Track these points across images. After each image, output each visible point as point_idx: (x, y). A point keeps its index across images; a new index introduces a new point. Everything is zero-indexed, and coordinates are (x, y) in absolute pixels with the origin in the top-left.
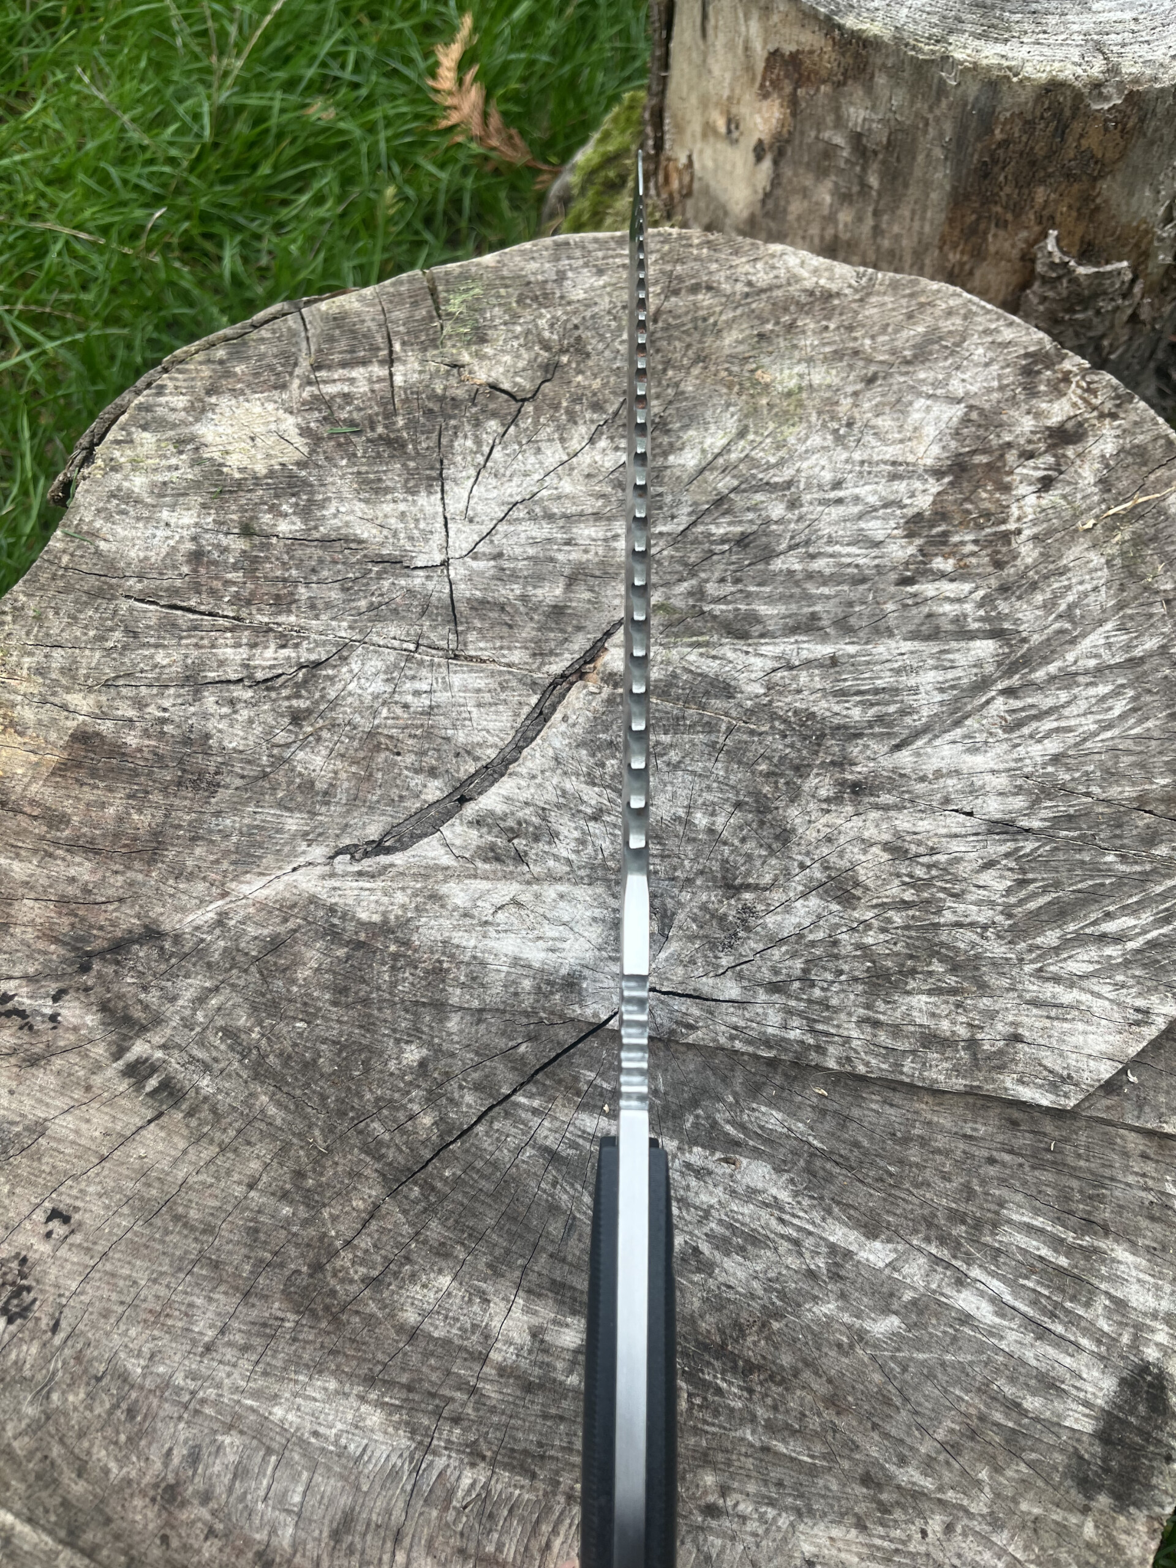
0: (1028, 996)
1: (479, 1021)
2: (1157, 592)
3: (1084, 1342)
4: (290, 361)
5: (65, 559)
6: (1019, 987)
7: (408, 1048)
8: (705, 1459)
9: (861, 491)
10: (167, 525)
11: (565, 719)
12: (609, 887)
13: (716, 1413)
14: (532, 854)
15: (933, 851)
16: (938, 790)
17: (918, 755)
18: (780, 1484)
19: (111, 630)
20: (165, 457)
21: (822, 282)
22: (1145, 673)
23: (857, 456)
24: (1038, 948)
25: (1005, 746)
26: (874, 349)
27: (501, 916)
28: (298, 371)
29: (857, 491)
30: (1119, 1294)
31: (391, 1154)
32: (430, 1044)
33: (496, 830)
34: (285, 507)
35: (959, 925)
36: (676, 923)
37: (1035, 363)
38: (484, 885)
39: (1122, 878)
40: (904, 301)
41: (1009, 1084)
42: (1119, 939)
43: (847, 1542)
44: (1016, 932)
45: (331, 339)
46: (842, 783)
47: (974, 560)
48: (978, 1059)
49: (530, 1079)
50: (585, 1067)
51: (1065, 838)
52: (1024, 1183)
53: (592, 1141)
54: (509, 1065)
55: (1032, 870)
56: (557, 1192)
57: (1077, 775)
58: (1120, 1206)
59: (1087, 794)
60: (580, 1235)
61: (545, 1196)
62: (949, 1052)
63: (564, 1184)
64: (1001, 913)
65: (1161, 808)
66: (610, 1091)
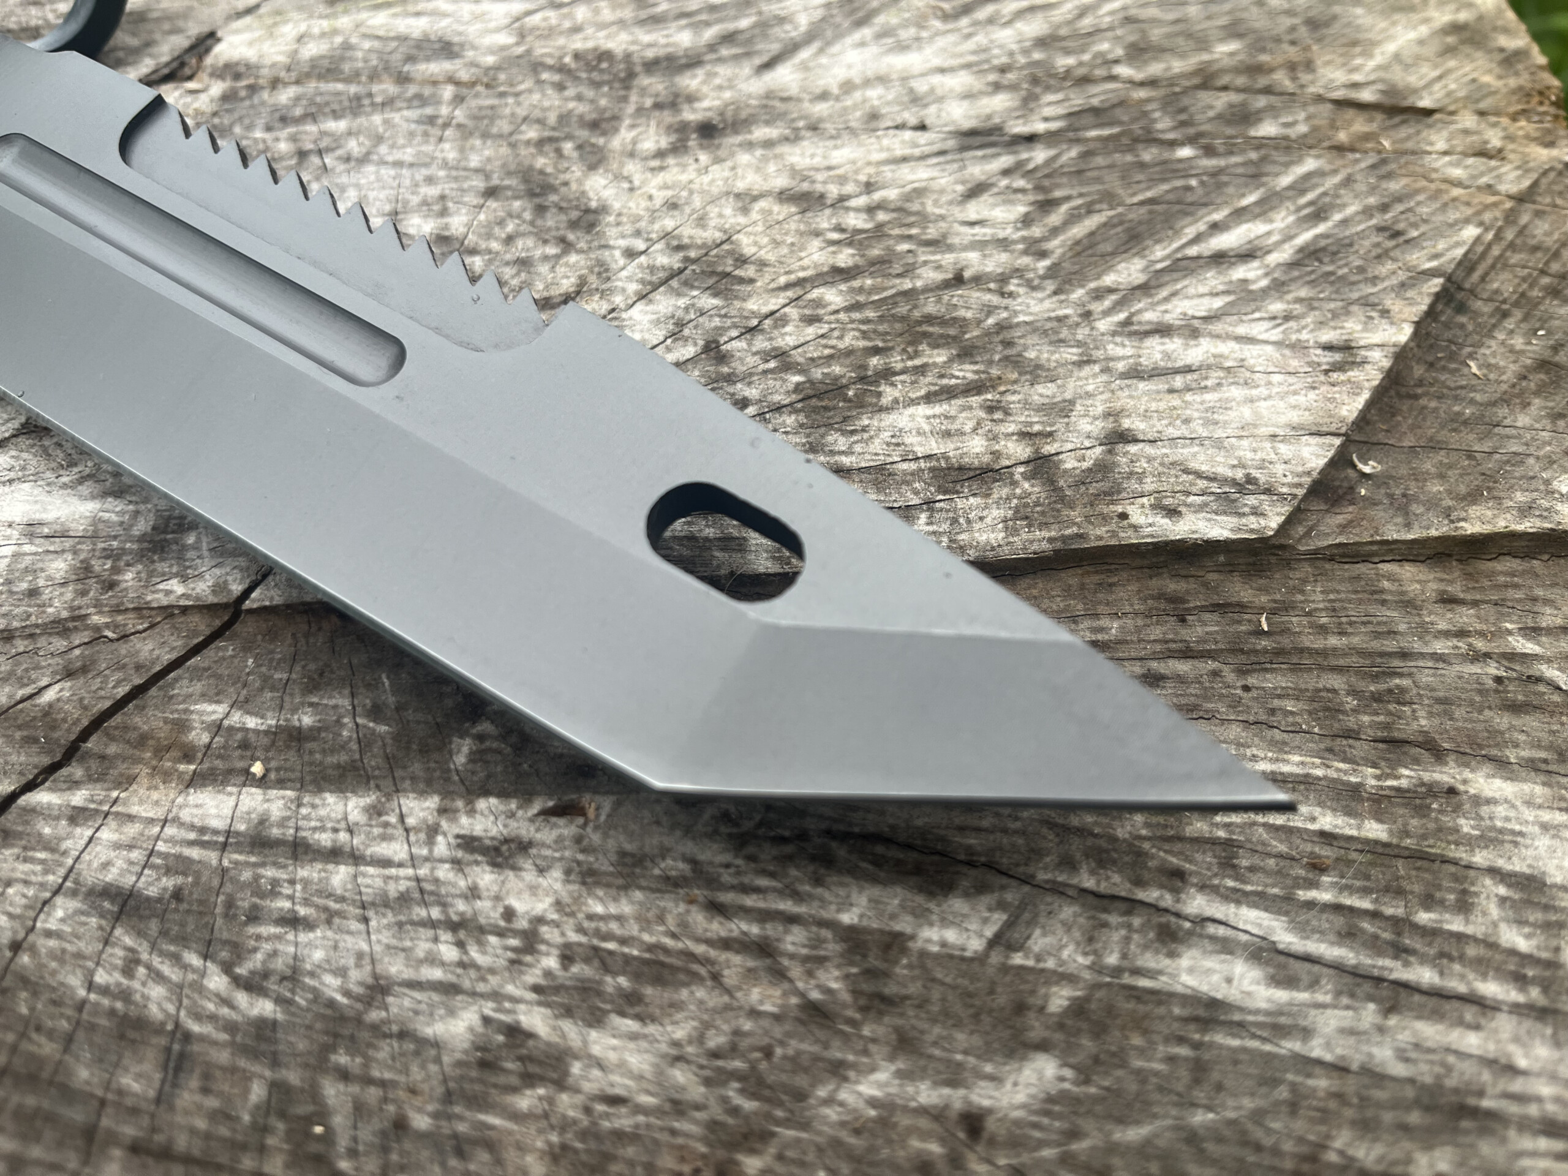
0: (1121, 366)
3: (1491, 989)
6: (1099, 354)
16: (855, 107)
17: (804, 67)
24: (1111, 291)
25: (951, 38)
30: (1516, 866)
35: (953, 284)
39: (1216, 173)
41: (1138, 519)
42: (1248, 255)
44: (1063, 276)
46: (682, 129)
48: (1061, 489)
49: (71, 752)
50: (204, 697)
51: (1099, 139)
52: (1235, 703)
53: (224, 846)
54: (18, 735)
55: (1058, 186)
56: (136, 985)
57: (1086, 57)
58: (1440, 701)
59: (1113, 78)
60: (206, 1076)
61: (106, 1002)
62: (1001, 491)
63: (156, 961)
64: (1025, 252)
65: (1241, 81)
66: (266, 733)
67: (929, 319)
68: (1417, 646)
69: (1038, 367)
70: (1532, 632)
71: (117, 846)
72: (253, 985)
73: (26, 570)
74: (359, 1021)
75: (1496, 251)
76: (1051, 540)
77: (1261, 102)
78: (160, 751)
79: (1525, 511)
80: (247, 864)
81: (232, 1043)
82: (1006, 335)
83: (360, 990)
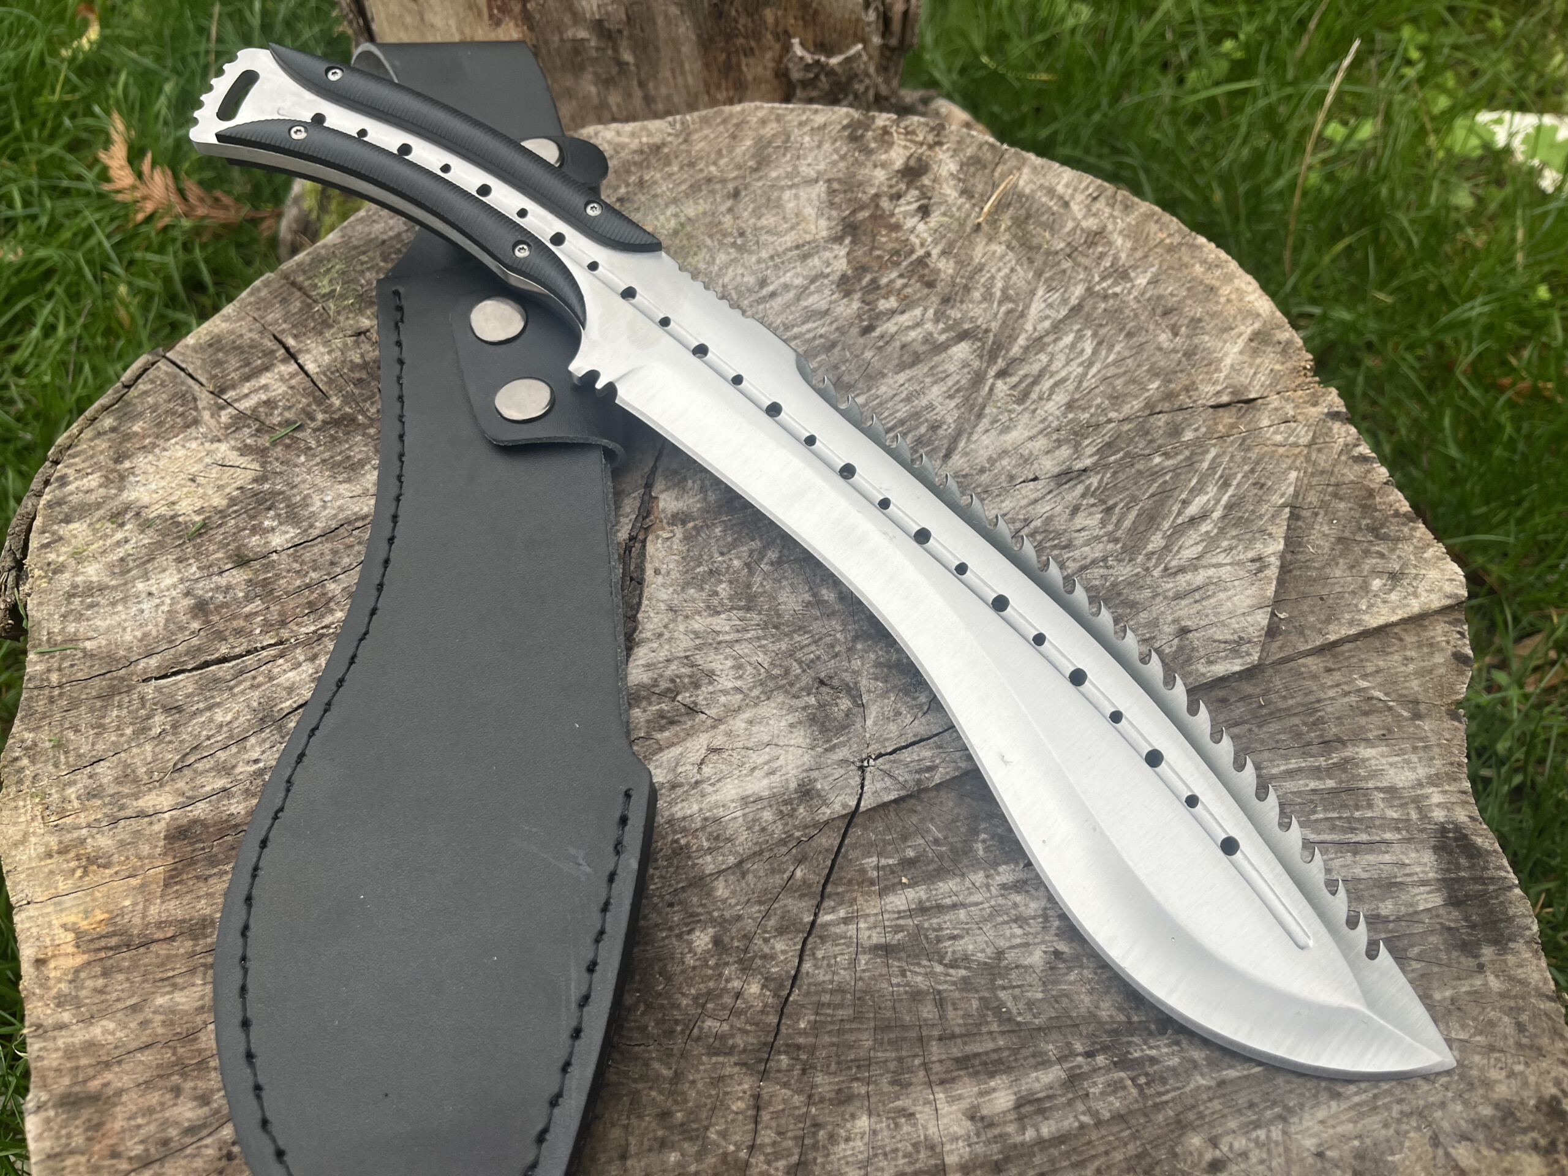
0: (1170, 594)
1: (744, 875)
2: (1057, 253)
3: (1388, 836)
4: (187, 399)
5: (54, 678)
6: (1160, 590)
7: (693, 937)
8: (1181, 1126)
9: (787, 278)
10: (150, 594)
11: (657, 572)
12: (787, 692)
13: (1163, 1081)
14: (700, 700)
15: (1027, 522)
16: (1000, 473)
17: (966, 454)
18: (1251, 1105)
19: (149, 717)
20: (107, 536)
21: (644, 140)
22: (1088, 315)
23: (764, 254)
24: (1153, 553)
25: (1027, 415)
26: (722, 171)
27: (707, 770)
28: (200, 405)
29: (782, 280)
30: (1385, 784)
31: (739, 1040)
32: (713, 921)
33: (654, 698)
34: (267, 523)
35: (1084, 568)
36: (863, 689)
37: (854, 130)
38: (675, 751)
39: (1175, 470)
40: (721, 128)
41: (1203, 670)
42: (1204, 516)
43: (1335, 1116)
44: (1130, 551)
45: (219, 363)
47: (909, 290)
49: (823, 896)
50: (863, 856)
51: (1116, 461)
52: (1262, 742)
54: (796, 894)
55: (1109, 497)
56: (910, 979)
57: (1093, 410)
58: (1338, 718)
59: (1110, 421)
61: (901, 989)
63: (912, 968)
64: (1109, 541)
65: (1166, 406)
68: (1323, 696)
70: (1364, 676)
71: (869, 928)
73: (754, 820)
74: (999, 967)
75: (1306, 481)
77: (1180, 417)
78: (860, 884)
79: (1351, 623)
80: (924, 920)
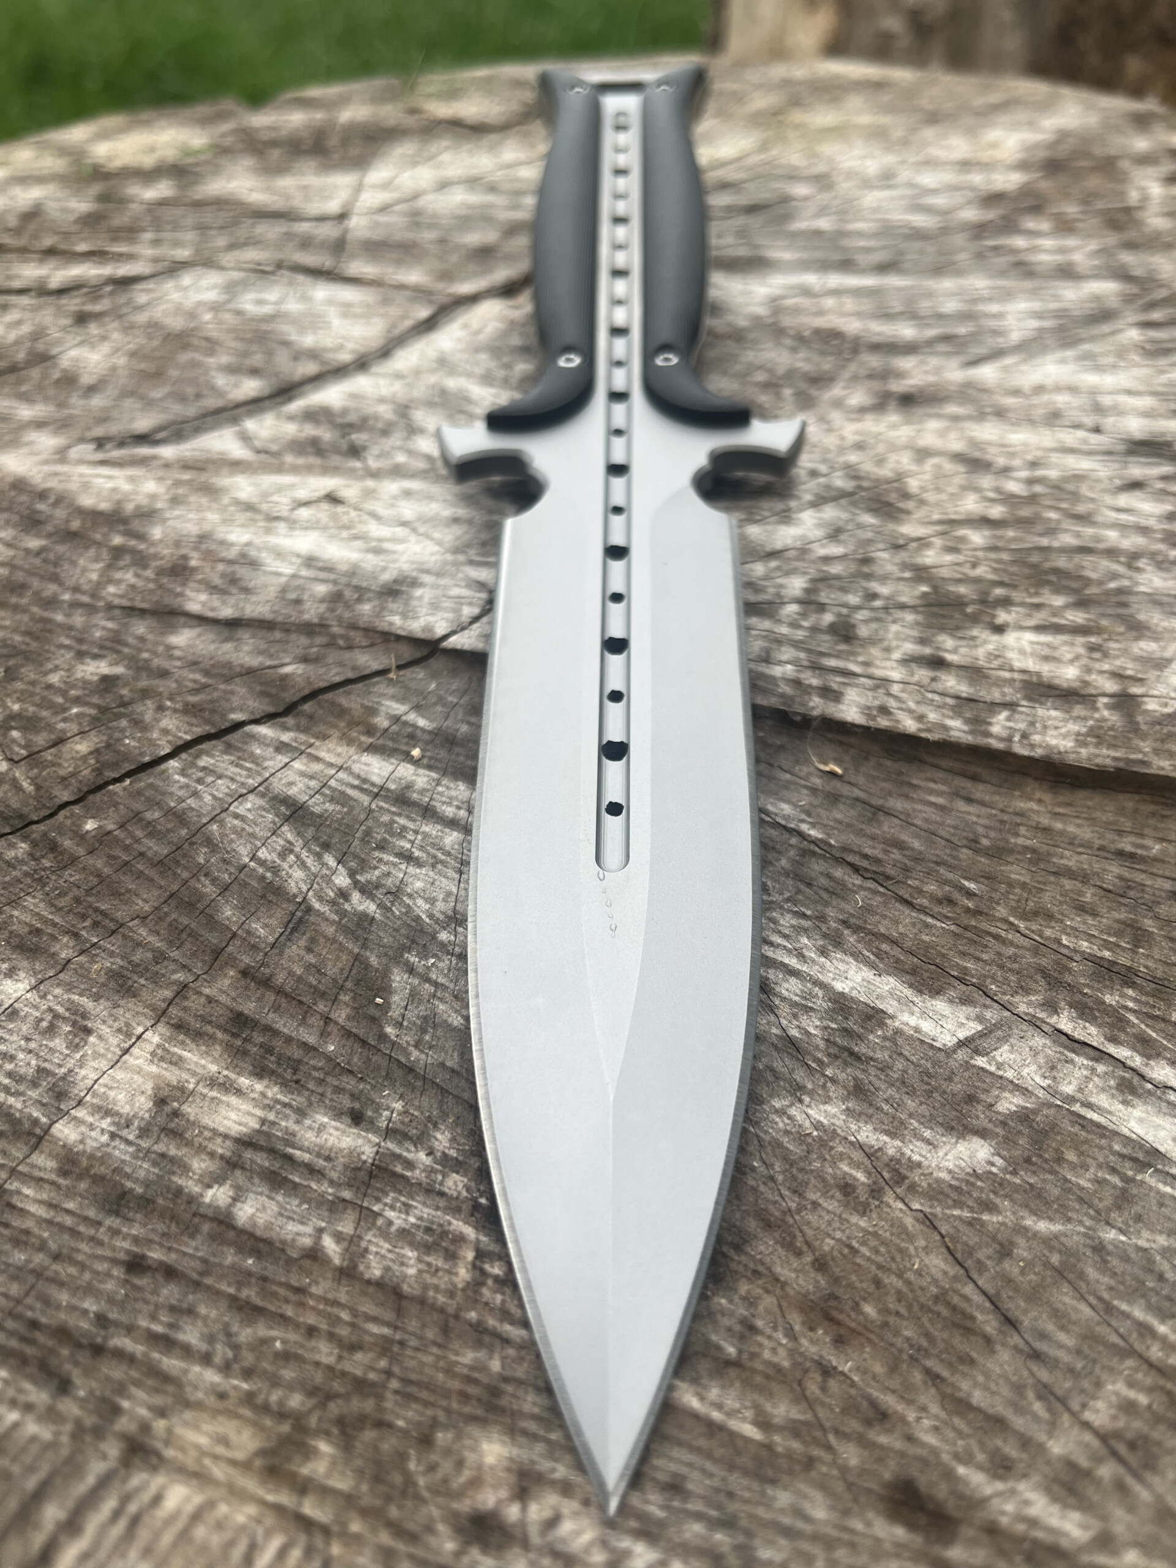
7: (93, 661)
11: (463, 327)
17: (1004, 371)
32: (132, 660)
33: (326, 425)
38: (290, 479)
46: (885, 395)
48: (1138, 723)
49: (290, 709)
50: (393, 698)
53: (376, 795)
54: (258, 688)
56: (285, 866)
60: (313, 940)
61: (261, 870)
62: (1079, 710)
63: (304, 854)
66: (430, 732)
67: (1056, 571)
69: (1148, 628)
71: (303, 774)
72: (367, 890)
73: (298, 587)
74: (434, 937)
76: (1115, 759)
78: (352, 724)
80: (389, 811)
81: (339, 923)
82: (1124, 598)
83: (442, 917)
